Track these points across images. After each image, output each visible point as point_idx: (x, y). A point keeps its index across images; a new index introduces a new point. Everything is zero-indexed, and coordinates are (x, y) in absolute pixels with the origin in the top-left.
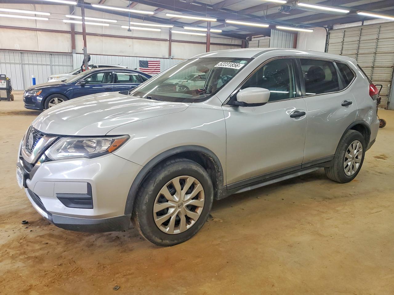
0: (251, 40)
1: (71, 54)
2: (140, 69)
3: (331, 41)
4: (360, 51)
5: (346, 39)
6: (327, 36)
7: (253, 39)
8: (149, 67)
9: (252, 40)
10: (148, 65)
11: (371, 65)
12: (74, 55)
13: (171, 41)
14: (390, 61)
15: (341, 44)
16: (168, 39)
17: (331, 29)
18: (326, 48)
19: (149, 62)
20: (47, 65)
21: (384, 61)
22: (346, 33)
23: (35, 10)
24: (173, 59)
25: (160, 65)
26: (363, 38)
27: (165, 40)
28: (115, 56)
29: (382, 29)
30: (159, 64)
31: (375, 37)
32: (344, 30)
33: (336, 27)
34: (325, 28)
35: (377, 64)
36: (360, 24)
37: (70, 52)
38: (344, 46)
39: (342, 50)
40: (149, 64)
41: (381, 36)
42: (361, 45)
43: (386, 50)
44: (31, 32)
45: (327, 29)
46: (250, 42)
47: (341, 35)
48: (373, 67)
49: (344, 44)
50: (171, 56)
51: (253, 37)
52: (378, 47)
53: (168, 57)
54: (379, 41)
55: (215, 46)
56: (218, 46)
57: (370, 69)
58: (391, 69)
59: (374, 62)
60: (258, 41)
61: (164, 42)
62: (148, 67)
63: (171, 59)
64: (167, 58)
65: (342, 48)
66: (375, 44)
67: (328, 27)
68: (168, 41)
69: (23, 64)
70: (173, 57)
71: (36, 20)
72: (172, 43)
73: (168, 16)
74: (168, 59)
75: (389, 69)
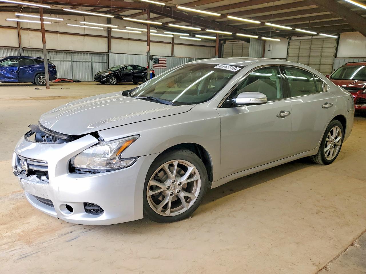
0: (225, 43)
1: (108, 53)
2: (154, 65)
3: (290, 47)
4: (311, 54)
5: (301, 47)
6: (288, 44)
7: (226, 43)
8: (159, 63)
11: (318, 63)
12: (110, 55)
13: (173, 44)
14: (330, 61)
15: (298, 49)
16: (171, 42)
17: (290, 39)
18: (287, 51)
20: (88, 62)
21: (326, 61)
22: (301, 43)
23: (84, 21)
25: (166, 62)
26: (312, 46)
27: (169, 43)
28: (140, 55)
29: (325, 42)
30: (166, 61)
31: (320, 46)
32: (300, 41)
33: (293, 38)
34: (287, 38)
35: (322, 63)
36: (310, 37)
37: (106, 52)
38: (300, 51)
39: (299, 53)
40: (159, 61)
41: (324, 46)
42: (311, 50)
43: (327, 54)
44: (81, 37)
45: (288, 39)
46: (225, 45)
47: (298, 44)
48: (320, 64)
49: (300, 49)
50: (173, 54)
51: (226, 41)
52: (322, 52)
54: (323, 48)
56: (203, 47)
57: (319, 65)
58: (331, 65)
59: (321, 61)
60: (232, 44)
61: (169, 44)
62: (159, 64)
63: (173, 57)
65: (299, 52)
66: (320, 50)
67: (288, 38)
68: (171, 43)
69: (72, 61)
70: (175, 56)
71: (85, 28)
72: (174, 45)
73: (208, 31)
74: (171, 57)
75: (330, 65)
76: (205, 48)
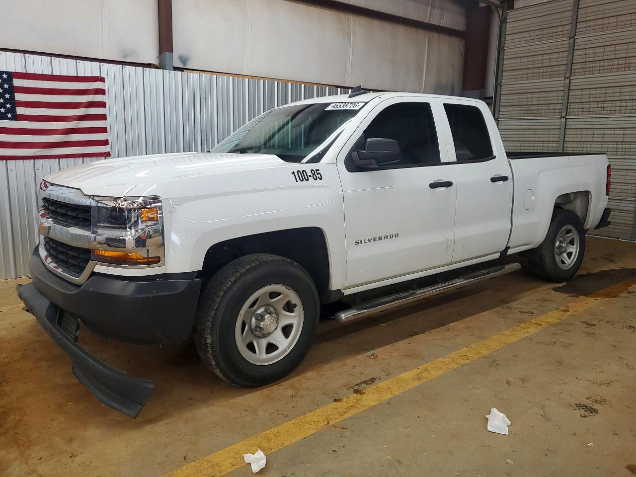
8: (20, 111)
9: (516, 6)
10: (12, 100)
19: (17, 82)
24: (186, 73)
25: (102, 105)
30: (98, 98)
40: (19, 97)
50: (170, 49)
53: (155, 61)
55: (376, 24)
56: (388, 26)
62: (16, 117)
63: (176, 69)
64: (149, 66)
70: (184, 60)
76: (401, 29)
